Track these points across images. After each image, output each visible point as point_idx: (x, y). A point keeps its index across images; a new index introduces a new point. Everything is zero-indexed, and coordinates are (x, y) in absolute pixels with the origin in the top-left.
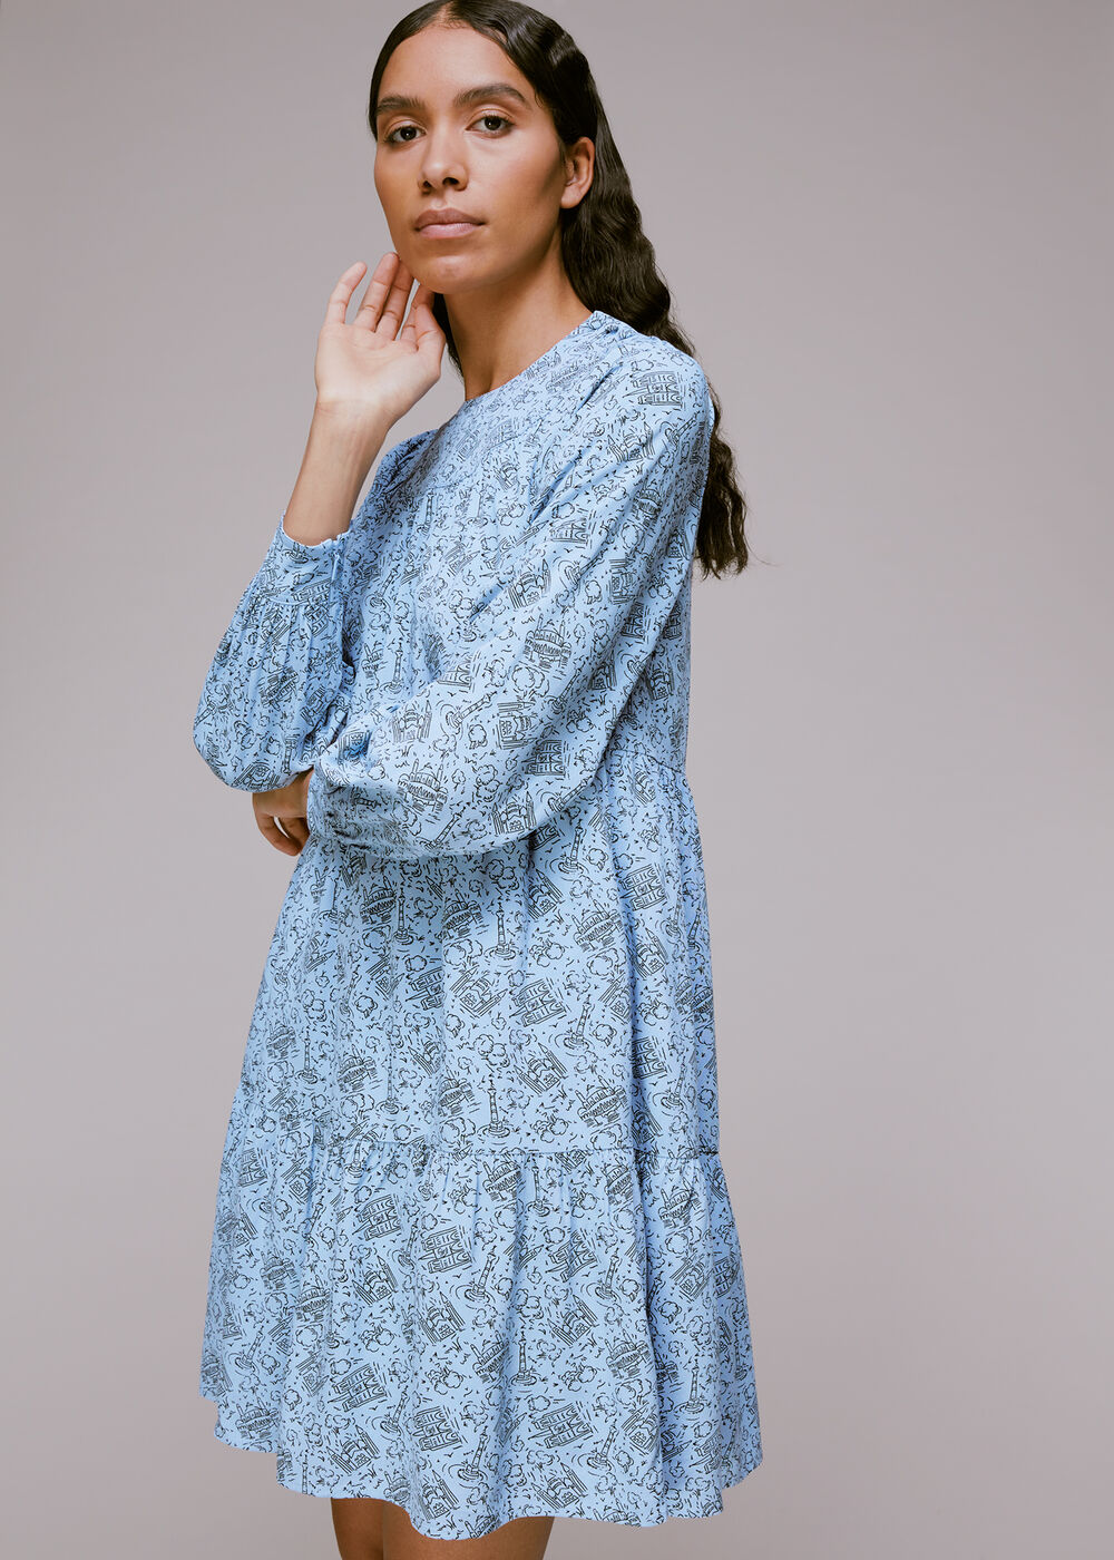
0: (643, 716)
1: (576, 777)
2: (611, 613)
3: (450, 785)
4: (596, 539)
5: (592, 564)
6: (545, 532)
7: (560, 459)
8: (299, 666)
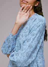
0: (40, 51)
1: (34, 58)
2: (37, 42)
3: (21, 61)
4: (35, 35)
5: (35, 38)
6: (30, 34)
7: (32, 27)
8: (11, 45)
